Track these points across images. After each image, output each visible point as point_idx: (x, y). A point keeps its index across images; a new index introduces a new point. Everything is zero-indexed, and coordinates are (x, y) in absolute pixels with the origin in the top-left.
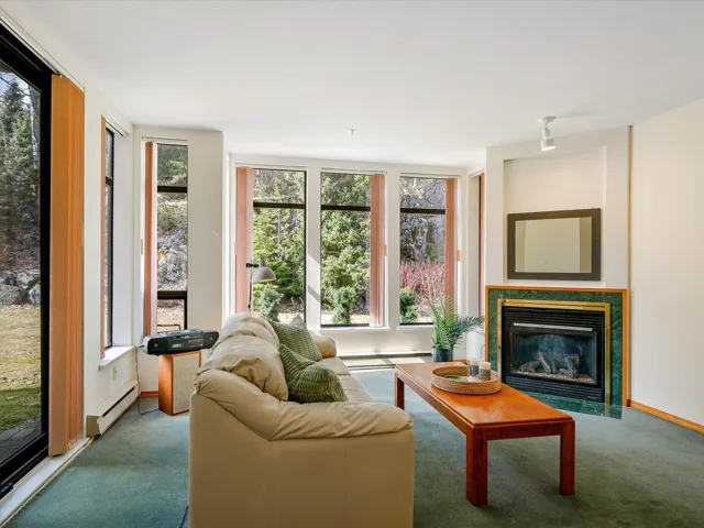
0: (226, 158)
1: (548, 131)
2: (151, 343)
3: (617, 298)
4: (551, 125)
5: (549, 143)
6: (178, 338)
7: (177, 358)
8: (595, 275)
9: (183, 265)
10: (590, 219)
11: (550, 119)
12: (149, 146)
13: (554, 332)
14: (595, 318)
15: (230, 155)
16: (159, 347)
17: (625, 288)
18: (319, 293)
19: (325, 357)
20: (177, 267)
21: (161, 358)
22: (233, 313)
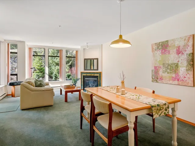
0: (26, 46)
1: (87, 45)
2: (10, 84)
3: (100, 73)
4: (88, 44)
5: (87, 47)
6: (16, 83)
7: (15, 86)
8: (97, 69)
9: (14, 68)
10: (96, 60)
11: (87, 43)
12: (8, 44)
13: (91, 80)
14: (97, 77)
15: (27, 45)
16: (11, 84)
17: (101, 71)
18: (48, 74)
19: (47, 85)
20: (12, 69)
21: (12, 86)
22: (28, 77)
